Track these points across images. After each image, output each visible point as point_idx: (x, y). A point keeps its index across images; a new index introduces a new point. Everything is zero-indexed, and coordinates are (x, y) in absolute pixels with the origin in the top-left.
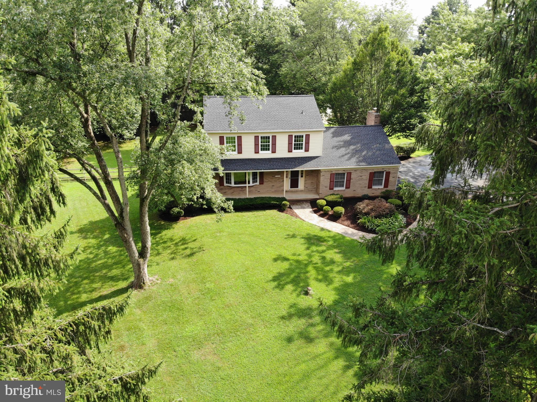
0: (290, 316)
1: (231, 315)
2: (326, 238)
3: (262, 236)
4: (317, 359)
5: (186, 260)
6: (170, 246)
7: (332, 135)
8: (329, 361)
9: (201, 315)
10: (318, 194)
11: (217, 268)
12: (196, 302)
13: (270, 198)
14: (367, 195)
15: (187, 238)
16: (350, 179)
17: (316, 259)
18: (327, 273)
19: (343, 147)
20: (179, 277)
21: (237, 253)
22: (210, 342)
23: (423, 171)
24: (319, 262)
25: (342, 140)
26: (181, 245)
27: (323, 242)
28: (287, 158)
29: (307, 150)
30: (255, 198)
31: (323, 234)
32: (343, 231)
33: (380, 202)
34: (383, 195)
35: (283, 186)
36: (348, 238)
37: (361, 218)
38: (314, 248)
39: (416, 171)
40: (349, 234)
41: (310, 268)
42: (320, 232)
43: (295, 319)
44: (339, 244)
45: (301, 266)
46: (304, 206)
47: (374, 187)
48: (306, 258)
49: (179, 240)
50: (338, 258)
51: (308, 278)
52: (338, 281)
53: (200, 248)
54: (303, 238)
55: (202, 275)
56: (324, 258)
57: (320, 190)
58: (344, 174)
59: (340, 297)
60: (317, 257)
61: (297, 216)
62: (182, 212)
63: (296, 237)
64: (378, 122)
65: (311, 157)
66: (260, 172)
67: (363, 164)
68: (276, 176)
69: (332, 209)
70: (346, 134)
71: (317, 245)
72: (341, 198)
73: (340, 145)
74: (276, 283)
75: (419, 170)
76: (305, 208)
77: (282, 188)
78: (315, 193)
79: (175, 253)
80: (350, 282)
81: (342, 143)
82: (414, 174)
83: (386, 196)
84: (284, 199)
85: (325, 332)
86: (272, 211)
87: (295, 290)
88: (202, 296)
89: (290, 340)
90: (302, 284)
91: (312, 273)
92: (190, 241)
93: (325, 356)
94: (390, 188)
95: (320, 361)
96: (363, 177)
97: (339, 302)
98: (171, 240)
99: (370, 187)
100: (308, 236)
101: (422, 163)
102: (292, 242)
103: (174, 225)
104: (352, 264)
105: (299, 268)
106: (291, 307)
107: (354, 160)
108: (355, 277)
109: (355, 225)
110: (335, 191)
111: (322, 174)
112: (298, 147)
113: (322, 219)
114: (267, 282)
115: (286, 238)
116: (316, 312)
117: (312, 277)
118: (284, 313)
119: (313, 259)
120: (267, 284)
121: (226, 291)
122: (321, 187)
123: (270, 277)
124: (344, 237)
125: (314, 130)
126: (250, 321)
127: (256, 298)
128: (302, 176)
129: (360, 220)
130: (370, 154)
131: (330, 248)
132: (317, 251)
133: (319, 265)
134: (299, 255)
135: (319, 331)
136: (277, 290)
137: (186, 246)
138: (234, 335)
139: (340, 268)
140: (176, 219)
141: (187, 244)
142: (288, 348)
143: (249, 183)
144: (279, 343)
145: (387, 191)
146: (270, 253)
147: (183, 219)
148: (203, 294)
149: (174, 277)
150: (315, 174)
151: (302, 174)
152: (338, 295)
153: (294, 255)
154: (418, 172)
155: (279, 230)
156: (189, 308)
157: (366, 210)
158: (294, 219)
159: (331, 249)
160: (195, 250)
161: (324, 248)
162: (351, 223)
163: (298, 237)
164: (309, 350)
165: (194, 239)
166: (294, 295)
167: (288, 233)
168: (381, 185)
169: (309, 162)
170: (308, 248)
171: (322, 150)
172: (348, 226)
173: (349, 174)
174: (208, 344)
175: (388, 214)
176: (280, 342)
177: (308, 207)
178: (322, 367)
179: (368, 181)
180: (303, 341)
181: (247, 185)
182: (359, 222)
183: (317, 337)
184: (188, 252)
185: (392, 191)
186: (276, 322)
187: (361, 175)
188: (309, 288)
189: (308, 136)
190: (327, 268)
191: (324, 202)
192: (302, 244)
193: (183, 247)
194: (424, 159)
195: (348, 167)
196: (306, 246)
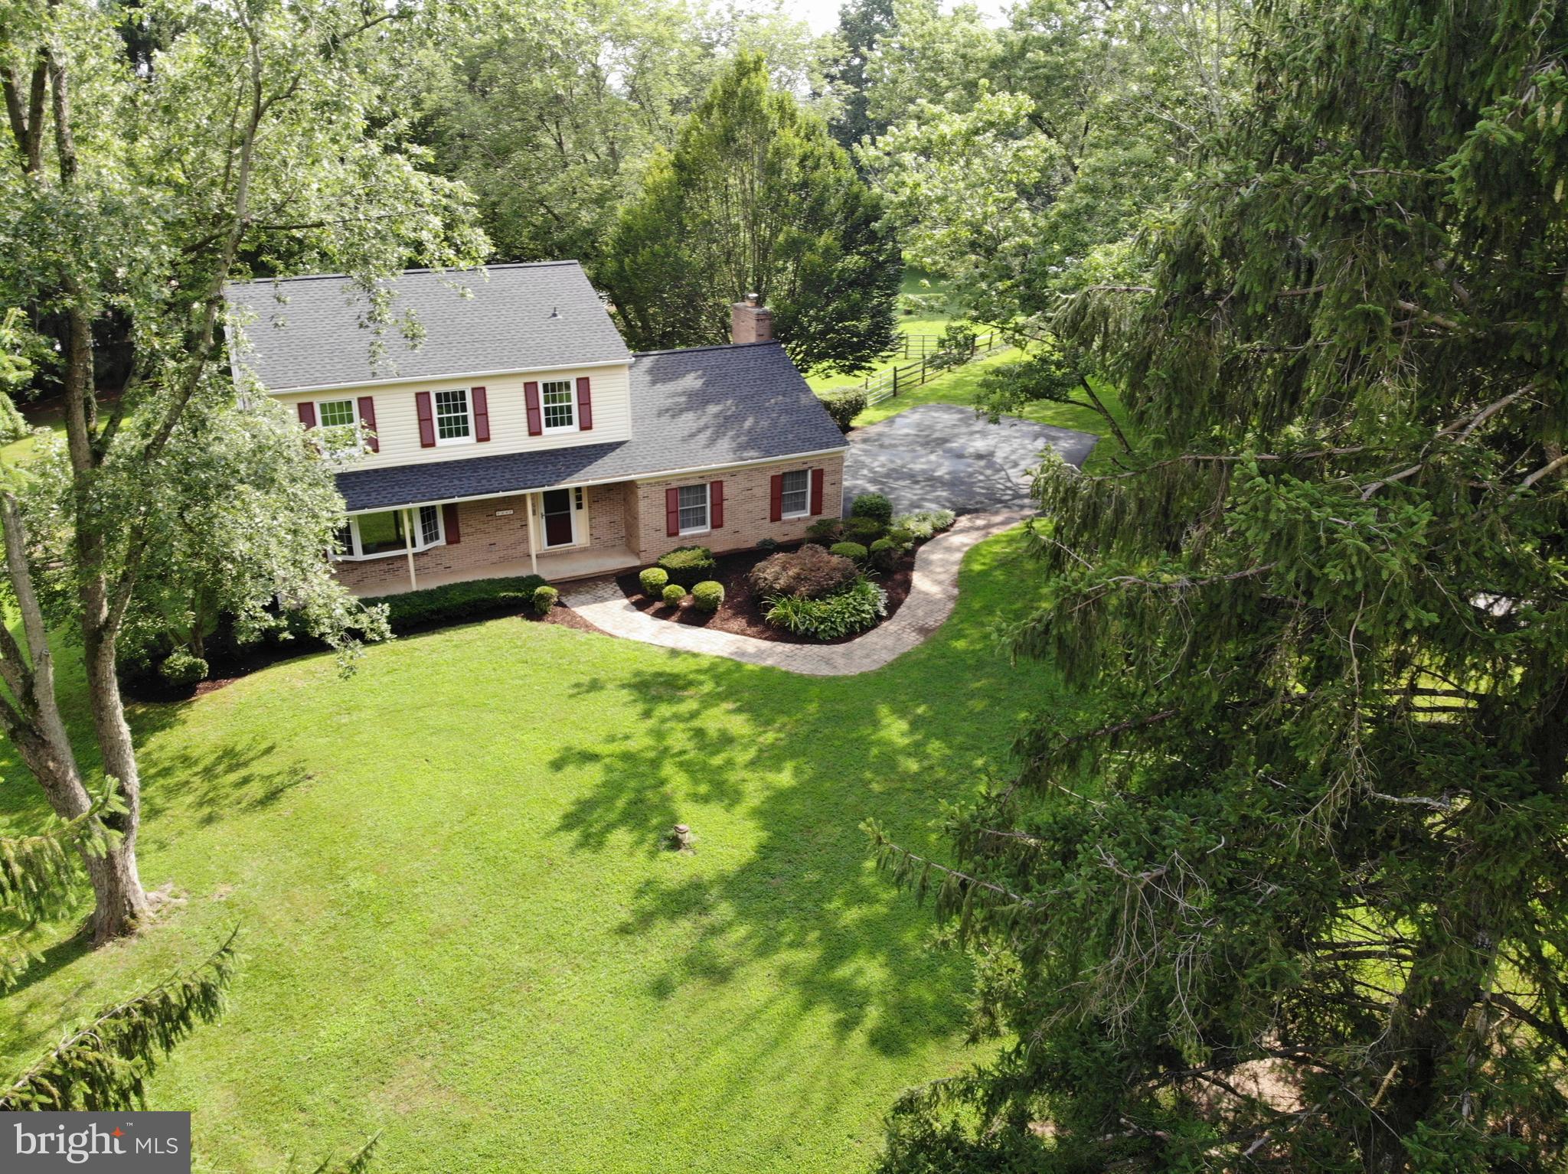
0: (645, 920)
1: (459, 957)
2: (691, 676)
3: (493, 703)
4: (756, 1025)
5: (259, 817)
6: (187, 782)
7: (648, 378)
8: (792, 1021)
9: (358, 980)
10: (637, 554)
11: (370, 824)
12: (331, 941)
13: (490, 582)
14: (770, 542)
15: (239, 748)
16: (722, 500)
17: (679, 739)
18: (719, 774)
19: (687, 410)
20: (247, 875)
21: (427, 766)
22: (411, 1056)
23: (892, 462)
24: (689, 745)
25: (680, 389)
26: (226, 772)
27: (684, 688)
28: (530, 454)
29: (586, 425)
30: (444, 590)
31: (677, 666)
32: (733, 649)
33: (813, 556)
34: (810, 535)
35: (526, 540)
36: (750, 667)
37: (773, 606)
38: (664, 710)
39: (876, 464)
40: (750, 655)
41: (668, 769)
42: (669, 662)
43: (660, 924)
44: (730, 687)
45: (641, 769)
46: (600, 593)
47: (787, 516)
48: (649, 741)
49: (212, 758)
50: (739, 725)
51: (667, 799)
52: (755, 789)
53: (294, 772)
54: (623, 686)
55: (325, 854)
56: (700, 733)
57: (642, 540)
58: (703, 486)
59: (770, 834)
60: (679, 735)
61: (588, 627)
62: (201, 667)
63: (602, 688)
64: (766, 332)
65: (601, 446)
66: (445, 506)
67: (752, 453)
68: (499, 513)
69: (689, 592)
70: (688, 372)
71: (672, 700)
72: (707, 558)
73: (677, 404)
74: (575, 835)
75: (883, 458)
76: (606, 600)
77: (521, 548)
78: (624, 553)
79: (211, 801)
80: (787, 785)
81: (683, 399)
82: (871, 470)
83: (823, 536)
84: (537, 581)
85: (756, 941)
86: (503, 621)
87: (640, 842)
88: (343, 922)
89: (661, 989)
90: (655, 821)
91: (678, 782)
92: (251, 754)
93: (773, 1011)
94: (827, 514)
95: (764, 1030)
96: (756, 491)
97: (773, 849)
98: (186, 760)
99: (775, 517)
100: (638, 679)
101: (887, 441)
102: (593, 703)
103: (183, 713)
104: (782, 735)
105: (635, 775)
106: (640, 893)
107: (725, 444)
108: (797, 771)
109: (760, 628)
110: (685, 538)
111: (641, 493)
112: (558, 417)
113: (664, 623)
114: (549, 834)
115: (571, 696)
116: (715, 892)
117: (680, 796)
118: (625, 916)
119: (669, 742)
120: (548, 843)
121: (420, 890)
122: (642, 532)
123: (554, 819)
124: (739, 666)
125: (601, 363)
126: (524, 963)
127: (523, 892)
128: (579, 507)
129: (773, 611)
130: (765, 424)
131: (710, 700)
132: (676, 717)
133: (691, 755)
134: (627, 737)
135: (739, 945)
136: (586, 854)
137: (243, 772)
138: (485, 1015)
139: (752, 753)
140: (183, 690)
141: (246, 764)
142: (662, 1014)
143: (414, 545)
144: (632, 1005)
145: (821, 523)
146: (535, 749)
147: (207, 690)
148: (347, 913)
149: (229, 877)
150: (621, 494)
151: (579, 498)
152: (765, 828)
153: (611, 739)
154: (883, 466)
155: (543, 674)
156: (311, 964)
157: (782, 582)
158: (581, 635)
159: (712, 706)
160: (277, 780)
161: (690, 705)
162: (750, 624)
163: (609, 686)
164: (723, 1005)
165: (264, 746)
166: (641, 855)
167: (574, 680)
168: (804, 508)
169: (600, 462)
170: (647, 714)
171: (630, 422)
172: (743, 633)
173: (718, 486)
174: (408, 1062)
175: (840, 583)
176: (632, 1002)
177: (614, 596)
178: (776, 1043)
179: (768, 501)
180: (700, 982)
181: (409, 551)
182: (769, 616)
183: (739, 963)
184: (256, 790)
185: (834, 521)
186: (605, 948)
187: (748, 485)
188: (681, 827)
189: (584, 384)
190: (717, 761)
191: (661, 575)
192: (625, 704)
193: (234, 777)
194: (886, 430)
195: (714, 466)
196: (640, 707)
